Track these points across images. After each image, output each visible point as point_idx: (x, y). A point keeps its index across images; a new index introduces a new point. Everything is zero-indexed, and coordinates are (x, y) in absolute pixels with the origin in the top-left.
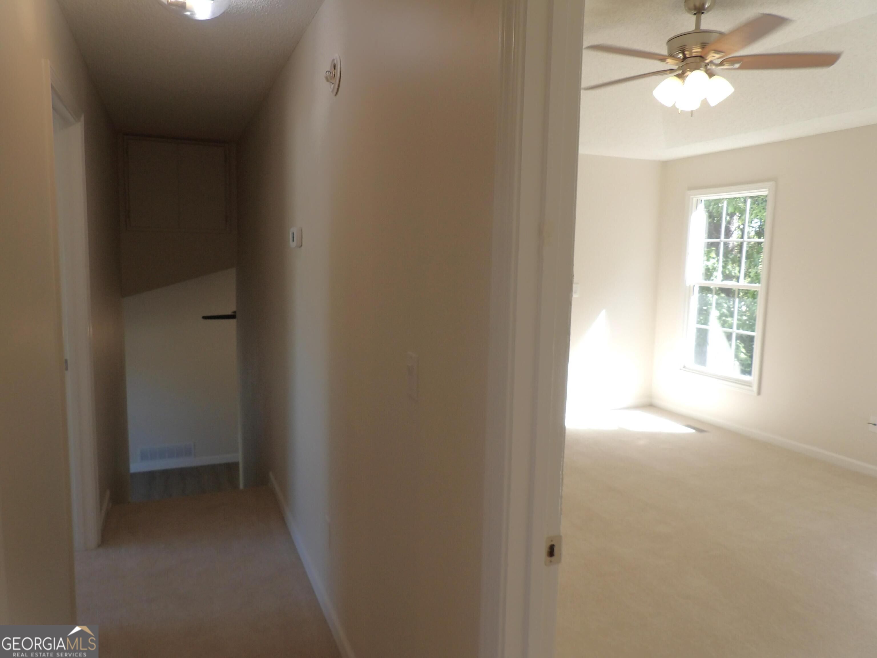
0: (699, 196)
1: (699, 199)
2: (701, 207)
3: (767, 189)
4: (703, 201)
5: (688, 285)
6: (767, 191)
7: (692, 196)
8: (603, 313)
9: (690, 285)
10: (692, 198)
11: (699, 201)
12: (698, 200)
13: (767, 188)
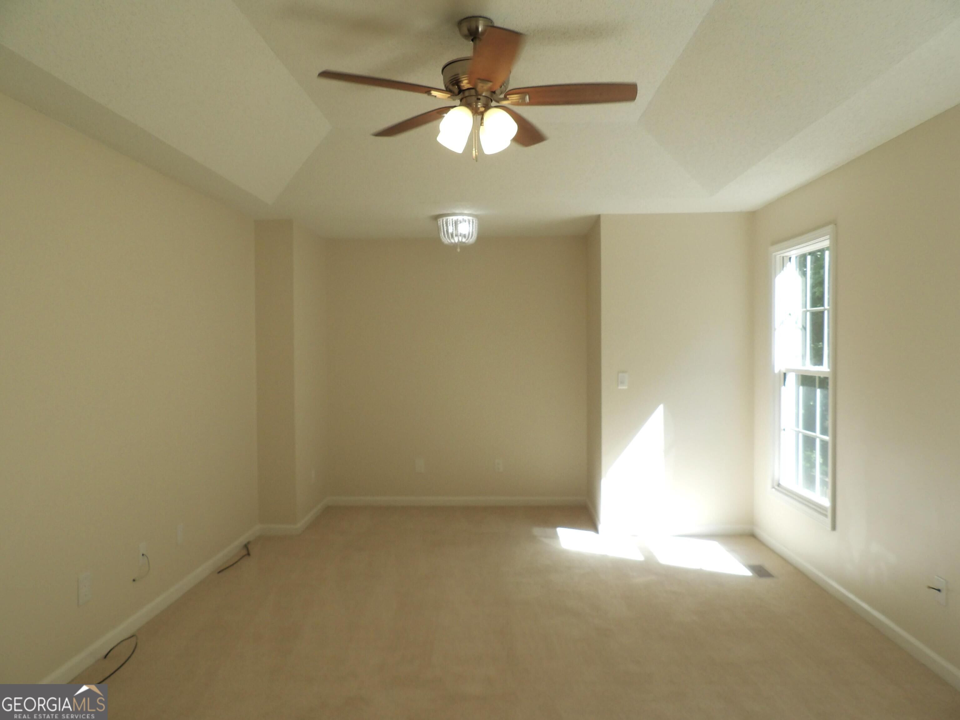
0: (784, 251)
1: (786, 256)
2: (792, 268)
3: (828, 237)
4: (793, 259)
5: (776, 371)
6: (827, 239)
7: (775, 253)
8: (660, 411)
9: (780, 371)
10: (775, 256)
11: (786, 260)
12: (785, 258)
13: (827, 235)
